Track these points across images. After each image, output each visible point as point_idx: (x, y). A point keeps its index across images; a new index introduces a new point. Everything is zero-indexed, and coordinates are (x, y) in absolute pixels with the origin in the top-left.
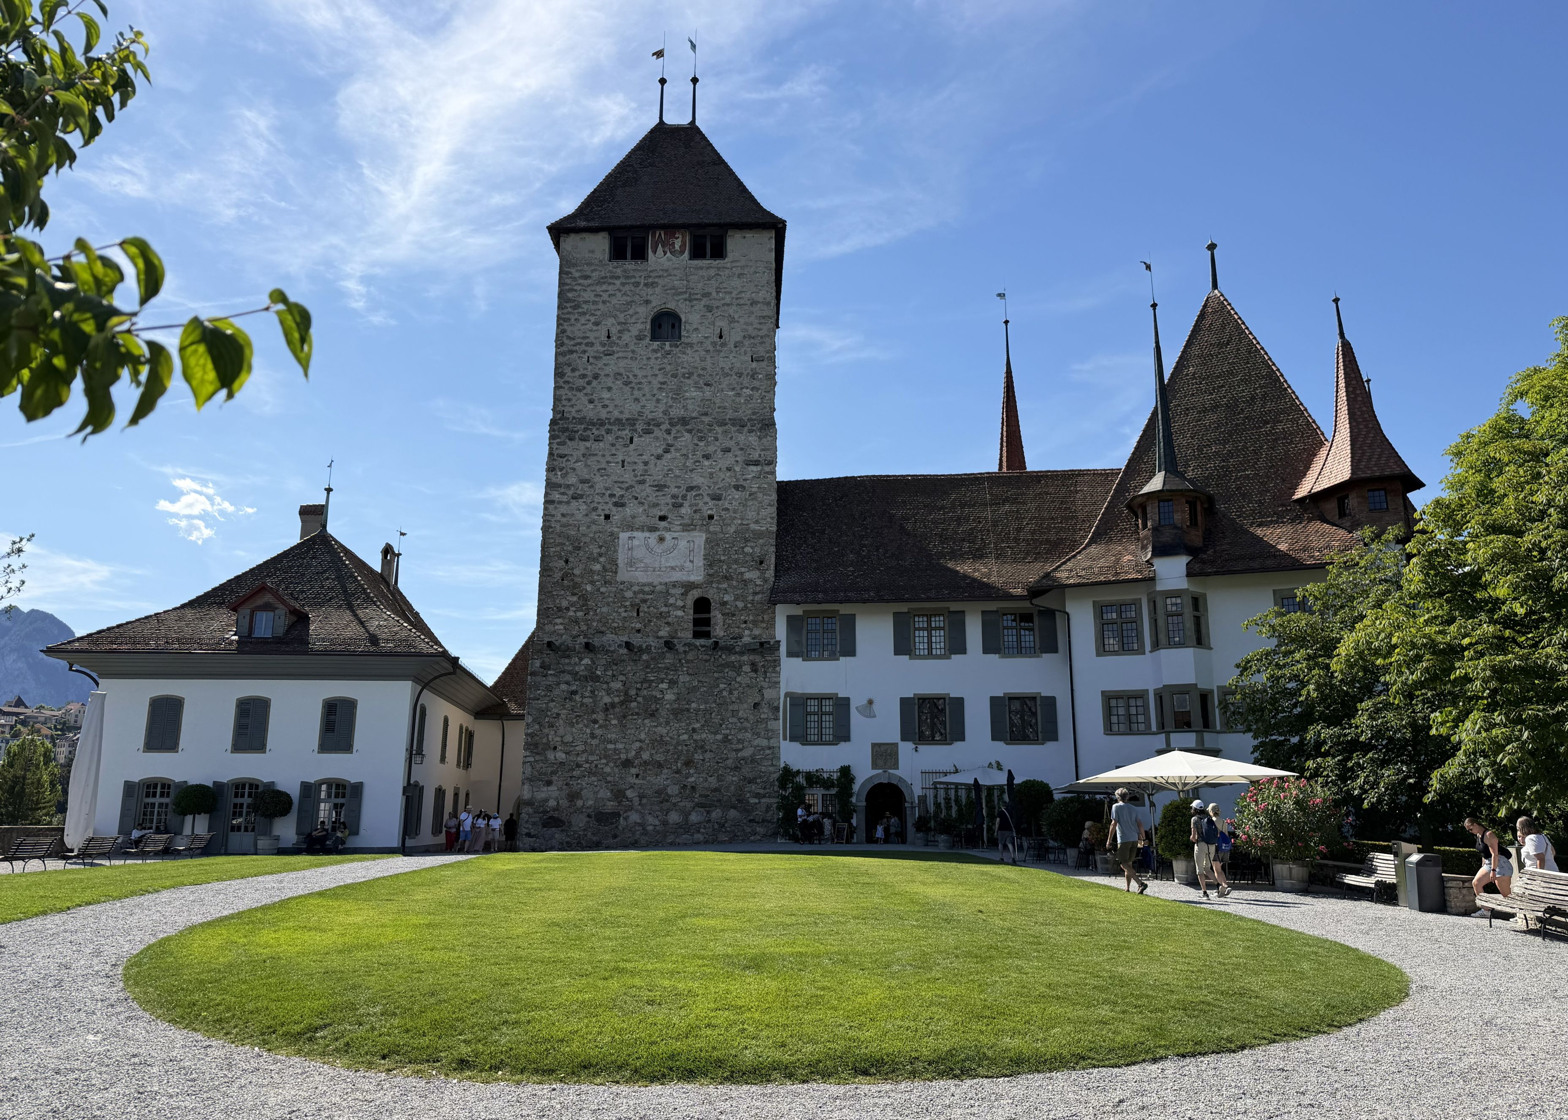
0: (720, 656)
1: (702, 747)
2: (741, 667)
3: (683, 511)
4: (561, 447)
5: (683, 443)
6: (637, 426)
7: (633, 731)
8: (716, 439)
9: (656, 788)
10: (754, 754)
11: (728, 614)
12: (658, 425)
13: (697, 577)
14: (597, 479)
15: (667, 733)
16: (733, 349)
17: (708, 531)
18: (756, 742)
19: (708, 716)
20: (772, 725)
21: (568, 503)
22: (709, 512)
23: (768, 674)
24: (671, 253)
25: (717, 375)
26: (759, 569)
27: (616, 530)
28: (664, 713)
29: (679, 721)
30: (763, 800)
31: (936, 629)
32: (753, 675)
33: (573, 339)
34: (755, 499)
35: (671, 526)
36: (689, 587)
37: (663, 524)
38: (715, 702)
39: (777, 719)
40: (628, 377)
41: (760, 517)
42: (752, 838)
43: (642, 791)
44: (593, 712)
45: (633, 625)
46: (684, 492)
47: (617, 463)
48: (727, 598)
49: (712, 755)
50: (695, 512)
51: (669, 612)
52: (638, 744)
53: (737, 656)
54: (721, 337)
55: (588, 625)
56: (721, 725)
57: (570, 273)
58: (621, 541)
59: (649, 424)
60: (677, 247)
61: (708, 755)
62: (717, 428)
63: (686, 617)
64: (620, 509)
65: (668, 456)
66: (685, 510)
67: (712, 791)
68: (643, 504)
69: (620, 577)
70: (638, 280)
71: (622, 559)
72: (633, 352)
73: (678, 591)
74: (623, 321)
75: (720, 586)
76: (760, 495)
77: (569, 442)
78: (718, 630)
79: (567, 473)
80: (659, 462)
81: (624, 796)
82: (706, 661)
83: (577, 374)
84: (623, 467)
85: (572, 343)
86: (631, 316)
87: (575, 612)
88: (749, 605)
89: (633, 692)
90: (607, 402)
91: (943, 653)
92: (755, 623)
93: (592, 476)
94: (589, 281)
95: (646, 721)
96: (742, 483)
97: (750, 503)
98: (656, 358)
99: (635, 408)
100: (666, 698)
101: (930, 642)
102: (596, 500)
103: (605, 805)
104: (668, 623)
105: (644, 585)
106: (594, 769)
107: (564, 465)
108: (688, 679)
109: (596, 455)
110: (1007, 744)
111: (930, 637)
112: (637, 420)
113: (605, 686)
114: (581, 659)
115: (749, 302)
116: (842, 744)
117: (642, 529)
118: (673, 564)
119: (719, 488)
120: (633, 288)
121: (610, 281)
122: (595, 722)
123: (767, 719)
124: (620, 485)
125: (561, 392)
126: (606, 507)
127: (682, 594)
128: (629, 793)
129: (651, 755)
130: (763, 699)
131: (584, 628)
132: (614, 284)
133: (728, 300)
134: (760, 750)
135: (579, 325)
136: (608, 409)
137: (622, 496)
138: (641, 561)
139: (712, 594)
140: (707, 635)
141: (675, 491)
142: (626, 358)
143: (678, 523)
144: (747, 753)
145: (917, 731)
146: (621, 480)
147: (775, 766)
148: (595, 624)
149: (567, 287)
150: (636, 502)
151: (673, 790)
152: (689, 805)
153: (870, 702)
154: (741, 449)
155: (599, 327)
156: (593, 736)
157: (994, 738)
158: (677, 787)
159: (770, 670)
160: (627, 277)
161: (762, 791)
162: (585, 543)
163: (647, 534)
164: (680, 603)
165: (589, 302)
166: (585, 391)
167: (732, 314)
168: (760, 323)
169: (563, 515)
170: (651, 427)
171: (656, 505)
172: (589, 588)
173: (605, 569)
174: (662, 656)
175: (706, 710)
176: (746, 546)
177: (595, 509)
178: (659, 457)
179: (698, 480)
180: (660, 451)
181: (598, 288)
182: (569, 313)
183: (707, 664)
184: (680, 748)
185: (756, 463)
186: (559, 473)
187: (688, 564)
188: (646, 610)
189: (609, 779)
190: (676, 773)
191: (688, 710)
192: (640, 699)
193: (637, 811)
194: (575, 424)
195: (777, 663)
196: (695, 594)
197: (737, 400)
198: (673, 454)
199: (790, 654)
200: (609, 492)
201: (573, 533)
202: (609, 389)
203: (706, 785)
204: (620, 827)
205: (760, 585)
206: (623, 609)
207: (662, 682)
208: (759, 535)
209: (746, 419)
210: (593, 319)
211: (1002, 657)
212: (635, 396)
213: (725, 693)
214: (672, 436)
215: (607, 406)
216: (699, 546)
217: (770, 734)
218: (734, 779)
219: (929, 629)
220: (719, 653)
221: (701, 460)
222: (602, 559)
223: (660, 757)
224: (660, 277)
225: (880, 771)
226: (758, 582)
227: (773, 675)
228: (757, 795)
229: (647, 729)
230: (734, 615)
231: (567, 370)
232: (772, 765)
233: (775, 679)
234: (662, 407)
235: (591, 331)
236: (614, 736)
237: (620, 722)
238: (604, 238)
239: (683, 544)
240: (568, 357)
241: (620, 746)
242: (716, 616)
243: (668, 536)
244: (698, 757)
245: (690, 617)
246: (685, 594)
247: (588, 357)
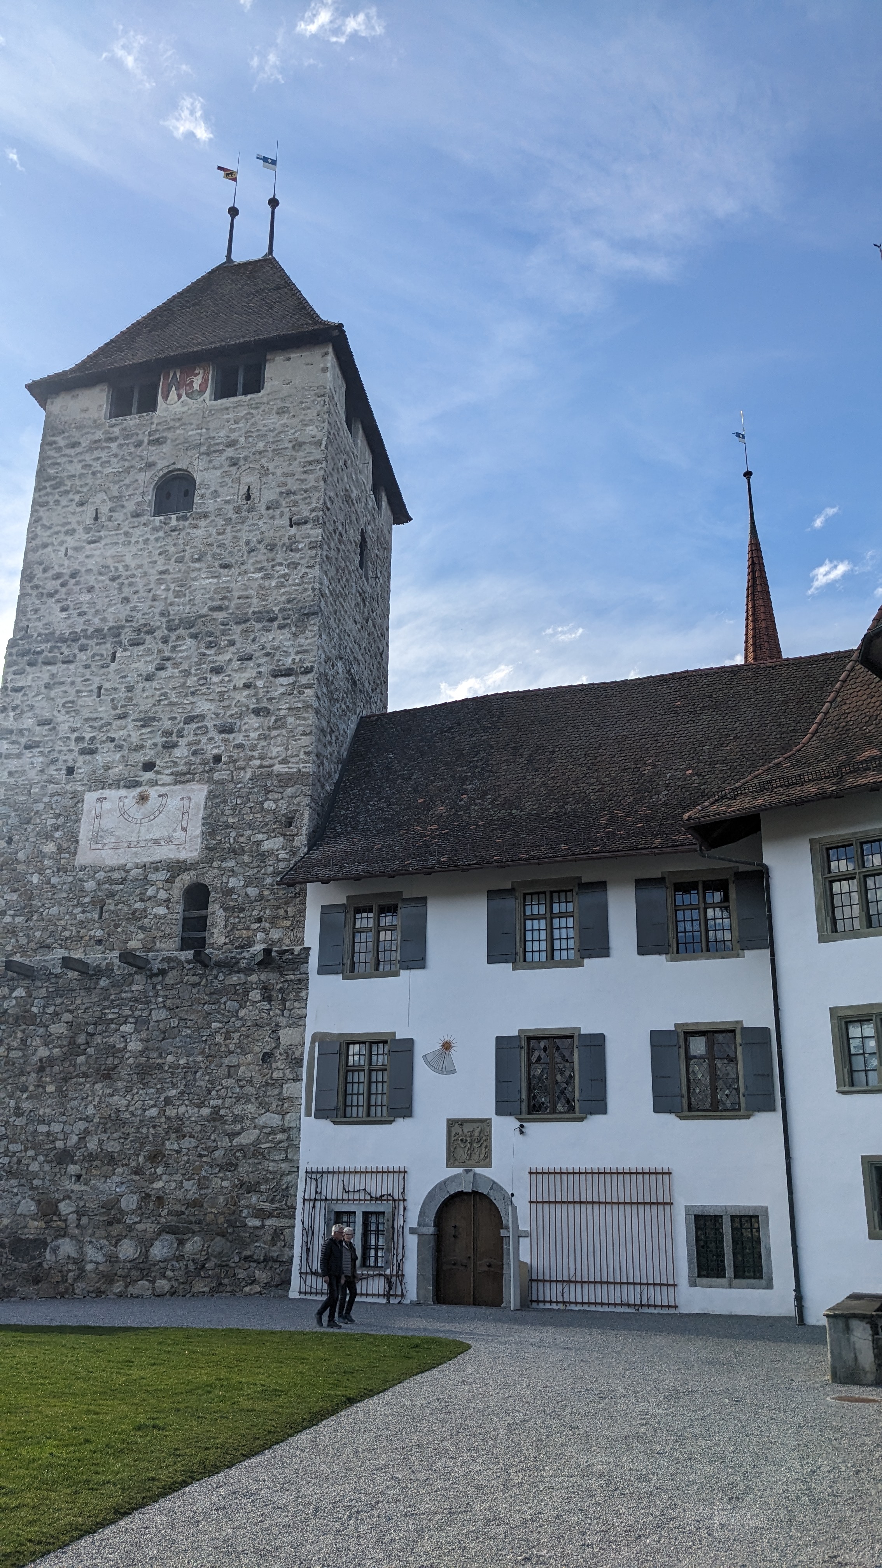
0: (216, 977)
1: (178, 1130)
2: (246, 993)
3: (176, 752)
4: (17, 677)
5: (185, 654)
6: (123, 636)
7: (76, 1103)
8: (232, 643)
9: (103, 1198)
10: (258, 1141)
11: (233, 908)
12: (151, 632)
13: (191, 852)
14: (60, 718)
15: (128, 1106)
16: (264, 512)
17: (210, 781)
18: (261, 1121)
19: (190, 1077)
20: (289, 1089)
21: (19, 756)
22: (215, 751)
23: (288, 1003)
24: (187, 395)
25: (240, 550)
26: (284, 835)
27: (80, 788)
28: (124, 1073)
29: (146, 1085)
30: (268, 1222)
31: (560, 915)
32: (264, 1005)
33: (50, 528)
34: (283, 726)
35: (159, 776)
36: (177, 868)
37: (149, 775)
38: (202, 1053)
39: (298, 1079)
40: (117, 569)
41: (289, 753)
42: (247, 1289)
43: (82, 1204)
44: (22, 1074)
45: (92, 933)
46: (182, 724)
47: (91, 691)
48: (233, 882)
49: (193, 1142)
50: (195, 753)
51: (145, 910)
52: (82, 1125)
53: (242, 976)
54: (248, 498)
55: (28, 936)
56: (209, 1092)
57: (55, 442)
58: (86, 807)
59: (139, 631)
60: (196, 386)
61: (187, 1143)
62: (235, 627)
63: (169, 916)
64: (88, 757)
65: (163, 674)
66: (181, 752)
67: (188, 1206)
68: (121, 747)
69: (82, 858)
70: (140, 437)
71: (85, 831)
72: (126, 534)
73: (160, 876)
74: (117, 494)
75: (224, 865)
76: (290, 720)
77: (28, 668)
78: (217, 936)
79: (22, 712)
80: (147, 684)
81: (56, 1212)
82: (194, 985)
83: (50, 574)
84: (99, 696)
85: (48, 533)
86: (128, 486)
87: (13, 916)
88: (266, 893)
89: (81, 1039)
90: (85, 608)
91: (572, 956)
92: (274, 920)
93: (55, 713)
94: (78, 450)
95: (96, 1086)
96: (265, 704)
97: (274, 733)
98: (157, 540)
99: (124, 611)
100: (129, 1048)
101: (551, 940)
102: (58, 748)
103: (25, 1227)
104: (142, 928)
105: (112, 870)
106: (15, 1167)
107: (18, 702)
108: (163, 1017)
109: (63, 683)
110: (682, 1118)
111: (551, 929)
112: (123, 627)
113: (41, 1031)
114: (13, 990)
115: (290, 445)
116: (400, 1123)
117: (117, 784)
118: (157, 835)
119: (232, 715)
120: (132, 450)
121: (105, 444)
122: (24, 1089)
123: (284, 1080)
124: (91, 724)
125: (28, 601)
126: (69, 757)
127: (167, 881)
128: (65, 1208)
129: (101, 1143)
130: (277, 1046)
131: (23, 941)
132: (109, 447)
133: (261, 446)
134: (269, 1134)
135: (59, 508)
136: (86, 617)
137: (93, 739)
138: (111, 834)
139: (211, 878)
140: (200, 944)
141: (167, 724)
142: (116, 543)
143: (169, 771)
144: (247, 1138)
145: (524, 1096)
146: (94, 715)
147: (291, 1161)
148: (38, 934)
149: (49, 462)
150: (112, 745)
151: (129, 1202)
152: (150, 1227)
153: (447, 1046)
154: (267, 655)
155: (84, 508)
156: (18, 1112)
157: (657, 1109)
158: (135, 1197)
159: (292, 996)
160: (127, 437)
161: (267, 1206)
162: (37, 812)
163: (123, 792)
164: (162, 895)
165: (74, 476)
166: (57, 597)
167: (266, 465)
168: (305, 472)
169: (10, 774)
170: (142, 635)
171: (139, 748)
172: (35, 879)
173: (60, 849)
174: (128, 980)
175: (187, 1066)
176: (267, 799)
177: (54, 761)
178: (149, 678)
179: (204, 706)
180: (151, 668)
181: (88, 457)
182: (47, 494)
183: (195, 991)
184: (144, 1130)
185: (288, 673)
186: (12, 714)
187: (179, 834)
188: (112, 908)
189: (36, 1182)
190: (136, 1173)
191: (160, 1067)
192: (91, 1051)
193: (72, 1237)
194: (41, 643)
195: (303, 983)
196: (186, 879)
197: (267, 583)
198: (170, 671)
199: (323, 970)
200: (76, 734)
201: (22, 798)
202: (90, 589)
203: (179, 1194)
204: (45, 1266)
205: (284, 860)
206: (80, 909)
207: (125, 1022)
208: (286, 780)
209: (276, 609)
210: (77, 498)
211: (672, 960)
212: (123, 595)
213: (219, 1038)
214: (170, 645)
215: (85, 613)
216: (197, 805)
217: (285, 1105)
218: (224, 1184)
219: (551, 917)
220: (215, 972)
221: (208, 675)
222: (57, 835)
223: (113, 1146)
224: (169, 429)
225: (460, 1170)
226: (282, 855)
227: (296, 1004)
228: (261, 1214)
229: (97, 1099)
230: (242, 910)
231: (38, 571)
232: (286, 1159)
233: (299, 1012)
234: (159, 606)
235: (73, 514)
236: (48, 1110)
237: (59, 1089)
238: (102, 391)
239: (174, 802)
240: (40, 552)
241: (56, 1128)
242: (216, 912)
243: (153, 792)
244: (171, 1145)
245: (175, 916)
246: (170, 881)
247: (67, 549)
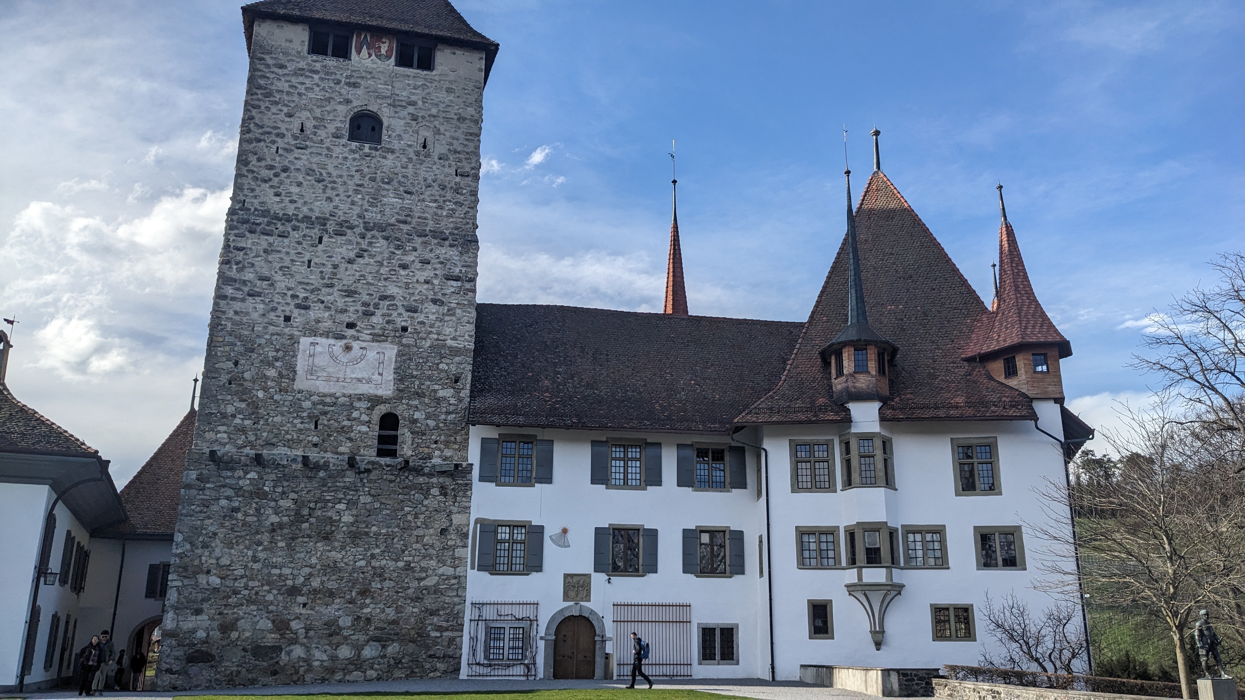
0: (407, 477)
1: (380, 575)
2: (428, 490)
3: (374, 319)
4: (239, 239)
5: (379, 250)
6: (328, 226)
7: (302, 555)
8: (415, 249)
9: (326, 619)
10: (438, 583)
11: (418, 432)
12: (351, 228)
13: (387, 390)
14: (278, 277)
15: (342, 559)
16: (436, 160)
17: (400, 344)
18: (441, 571)
19: (389, 541)
20: (459, 552)
21: (243, 300)
22: (404, 324)
23: (458, 498)
24: (376, 56)
25: (418, 184)
26: (454, 388)
27: (296, 333)
28: (339, 536)
29: (357, 545)
30: (445, 634)
31: (632, 459)
32: (442, 498)
33: (262, 127)
34: (454, 314)
35: (360, 334)
36: (375, 401)
37: (351, 332)
38: (398, 526)
39: (465, 546)
40: (321, 174)
41: (458, 333)
42: (431, 675)
43: (309, 622)
44: (257, 533)
45: (310, 438)
46: (377, 300)
47: (304, 262)
48: (417, 415)
49: (392, 584)
50: (388, 322)
51: (351, 427)
52: (307, 570)
53: (426, 478)
54: (425, 147)
55: (256, 435)
56: (403, 551)
57: (263, 59)
58: (301, 346)
59: (341, 225)
60: (383, 51)
61: (387, 584)
62: (416, 238)
63: (370, 433)
64: (303, 311)
65: (360, 260)
66: (377, 319)
67: (389, 623)
68: (329, 308)
69: (300, 384)
70: (338, 77)
71: (301, 364)
72: (328, 149)
73: (363, 405)
74: (320, 116)
75: (411, 402)
76: (458, 311)
77: (248, 235)
78: (406, 449)
79: (244, 267)
80: (350, 266)
81: (288, 628)
82: (391, 481)
83: (263, 164)
84: (309, 267)
85: (260, 131)
86: (329, 113)
87: (242, 419)
88: (441, 425)
89: (305, 512)
90: (295, 198)
91: (638, 483)
92: (447, 444)
93: (273, 273)
94: (285, 71)
95: (318, 544)
96: (440, 296)
97: (447, 318)
98: (354, 159)
99: (328, 208)
100: (343, 520)
101: (626, 473)
102: (276, 300)
103: (264, 638)
104: (350, 439)
105: (325, 395)
106: (254, 597)
107: (240, 258)
108: (369, 501)
109: (279, 251)
110: (697, 577)
111: (626, 467)
112: (328, 219)
113: (273, 504)
114: (246, 473)
115: (455, 117)
116: (534, 574)
117: (326, 334)
118: (360, 376)
119: (415, 300)
120: (332, 85)
121: (307, 74)
122: (259, 543)
123: (455, 547)
124: (304, 286)
125: (244, 180)
126: (287, 308)
127: (368, 409)
128: (294, 625)
129: (322, 582)
130: (451, 525)
131: (252, 438)
132: (312, 77)
133: (434, 111)
134: (445, 580)
135: (270, 113)
136: (295, 205)
137: (306, 298)
138: (323, 370)
139: (400, 410)
140: (393, 454)
141: (366, 298)
142: (320, 154)
143: (369, 332)
144: (431, 582)
145: (611, 562)
146: (306, 281)
147: (460, 597)
148: (265, 434)
149: (259, 73)
150: (322, 306)
151: (346, 621)
152: (362, 638)
153: (565, 531)
154: (442, 263)
155: (292, 119)
156: (255, 559)
157: (685, 571)
158: (350, 618)
159: (461, 494)
160: (327, 73)
161: (444, 624)
162: (260, 345)
163: (332, 341)
164: (365, 418)
165: (283, 91)
166: (271, 183)
167: (438, 126)
168: (467, 140)
169: (236, 313)
170: (344, 229)
171: (344, 311)
172: (261, 394)
173: (281, 375)
174: (341, 473)
175: (388, 534)
176: (442, 362)
177: (274, 309)
178: (350, 262)
179: (392, 290)
180: (352, 255)
181: (294, 80)
182: (259, 100)
183: (392, 485)
184: (355, 575)
185: (457, 279)
186: (235, 267)
187: (376, 377)
188: (326, 422)
189: (271, 608)
190: (350, 603)
191: (367, 534)
192: (313, 520)
193: (302, 644)
194: (257, 216)
195: (468, 486)
196: (382, 409)
197: (439, 212)
198: (367, 260)
199: (482, 479)
200: (290, 293)
201: (246, 333)
202: (299, 184)
203: (383, 616)
204: (281, 663)
205: (454, 405)
206: (299, 420)
207: (339, 502)
208: (455, 352)
209: (447, 232)
210: (285, 110)
211: (696, 491)
212: (327, 195)
213: (410, 518)
214: (367, 241)
215: (296, 202)
216: (390, 359)
217: (457, 562)
218: (414, 610)
219: (625, 459)
220: (406, 474)
221: (397, 269)
222: (278, 364)
223: (332, 585)
224: (363, 78)
225: (572, 603)
226: (452, 401)
227: (464, 499)
228: (440, 629)
229: (319, 553)
230: (424, 434)
231: (253, 159)
232: (457, 596)
233: (466, 504)
234: (357, 210)
235: (283, 121)
236: (280, 559)
237: (288, 546)
238: (304, 29)
239: (372, 355)
240: (254, 144)
241: (286, 571)
242: (404, 433)
243: (356, 345)
244: (376, 585)
245: (375, 433)
246: (371, 409)
247: (278, 148)
